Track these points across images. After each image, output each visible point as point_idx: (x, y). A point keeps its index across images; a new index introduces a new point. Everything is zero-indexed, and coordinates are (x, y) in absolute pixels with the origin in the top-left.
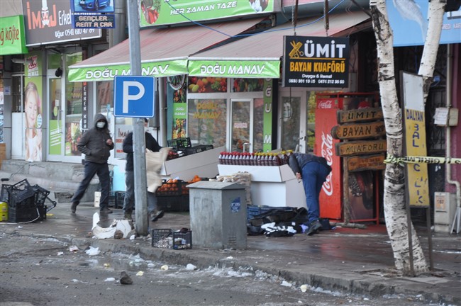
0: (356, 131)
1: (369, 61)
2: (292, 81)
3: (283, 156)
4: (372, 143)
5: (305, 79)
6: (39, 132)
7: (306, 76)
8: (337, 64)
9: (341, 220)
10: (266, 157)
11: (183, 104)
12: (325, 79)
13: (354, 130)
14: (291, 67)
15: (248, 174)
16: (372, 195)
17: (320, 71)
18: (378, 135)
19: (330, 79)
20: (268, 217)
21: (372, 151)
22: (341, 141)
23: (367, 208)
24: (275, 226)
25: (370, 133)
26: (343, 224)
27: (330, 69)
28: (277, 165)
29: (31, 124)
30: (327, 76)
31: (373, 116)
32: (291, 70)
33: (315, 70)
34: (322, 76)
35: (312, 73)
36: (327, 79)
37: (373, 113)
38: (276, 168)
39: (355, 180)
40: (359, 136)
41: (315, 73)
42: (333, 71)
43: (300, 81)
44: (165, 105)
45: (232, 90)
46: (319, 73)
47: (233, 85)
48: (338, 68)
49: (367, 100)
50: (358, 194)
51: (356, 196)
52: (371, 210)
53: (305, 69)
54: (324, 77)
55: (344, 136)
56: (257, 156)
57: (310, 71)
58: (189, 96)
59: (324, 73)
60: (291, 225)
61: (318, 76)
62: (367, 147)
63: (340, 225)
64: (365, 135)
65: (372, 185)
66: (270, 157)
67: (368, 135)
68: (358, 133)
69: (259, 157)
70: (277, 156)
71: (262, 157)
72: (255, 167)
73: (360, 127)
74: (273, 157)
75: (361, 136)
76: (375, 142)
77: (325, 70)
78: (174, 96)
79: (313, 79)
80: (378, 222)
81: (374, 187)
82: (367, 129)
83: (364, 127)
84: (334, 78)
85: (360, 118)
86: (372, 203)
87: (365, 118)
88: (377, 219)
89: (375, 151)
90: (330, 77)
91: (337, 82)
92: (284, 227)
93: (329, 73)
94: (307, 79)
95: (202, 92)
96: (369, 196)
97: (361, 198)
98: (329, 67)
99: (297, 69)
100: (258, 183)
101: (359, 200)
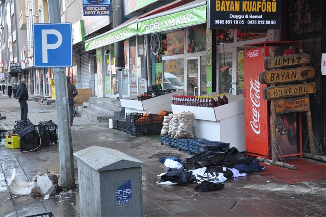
0: (283, 76)
1: (291, 15)
2: (218, 22)
3: (217, 99)
4: (298, 87)
5: (233, 19)
6: (102, 82)
7: (234, 16)
8: (268, 2)
9: (270, 157)
10: (204, 100)
11: (160, 63)
12: (255, 19)
13: (280, 75)
14: (217, 5)
15: (191, 113)
16: (296, 133)
17: (249, 10)
18: (303, 79)
19: (260, 19)
20: (199, 162)
21: (298, 94)
22: (269, 85)
23: (292, 145)
24: (206, 172)
25: (295, 78)
26: (271, 161)
27: (260, 8)
28: (212, 107)
29: (99, 79)
30: (257, 17)
31: (299, 62)
32: (217, 10)
33: (244, 8)
34: (251, 16)
35: (241, 12)
36: (257, 19)
37: (299, 59)
38: (211, 109)
39: (281, 120)
40: (286, 81)
41: (244, 13)
42: (264, 11)
43: (227, 22)
44: (151, 64)
45: (187, 52)
46: (248, 13)
47: (187, 49)
48: (269, 7)
49: (291, 48)
50: (283, 132)
51: (282, 134)
52: (296, 146)
53: (232, 8)
54: (254, 17)
55: (272, 81)
56: (197, 99)
57: (238, 10)
58: (164, 58)
59: (254, 13)
60: (222, 171)
61: (247, 16)
62: (293, 91)
63: (269, 162)
64: (291, 80)
65: (296, 124)
66: (207, 100)
67: (294, 79)
68: (285, 77)
69: (198, 100)
70: (212, 99)
71: (201, 100)
72: (196, 107)
73: (286, 72)
74: (209, 99)
75: (288, 80)
76: (300, 86)
77: (254, 9)
78: (156, 59)
79: (242, 19)
80: (301, 156)
81: (298, 125)
82: (293, 74)
83: (290, 72)
84: (265, 18)
85: (286, 64)
86: (296, 139)
87: (291, 64)
88: (301, 154)
89: (301, 94)
90: (261, 17)
91: (268, 22)
92: (214, 173)
93: (260, 13)
94: (235, 19)
95: (170, 55)
96: (293, 134)
97: (287, 136)
98: (259, 6)
99: (223, 8)
100: (199, 120)
101: (285, 138)
